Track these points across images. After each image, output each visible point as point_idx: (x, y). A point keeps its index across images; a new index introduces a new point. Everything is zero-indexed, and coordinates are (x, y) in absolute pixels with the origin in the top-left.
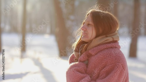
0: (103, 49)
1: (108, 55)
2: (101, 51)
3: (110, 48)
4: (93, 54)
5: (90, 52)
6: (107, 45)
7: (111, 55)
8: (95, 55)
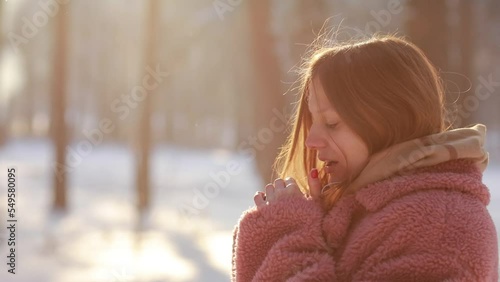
0: (409, 188)
1: (420, 218)
2: (401, 195)
3: (441, 188)
4: (370, 205)
5: (359, 196)
6: (428, 175)
7: (431, 219)
8: (374, 213)
